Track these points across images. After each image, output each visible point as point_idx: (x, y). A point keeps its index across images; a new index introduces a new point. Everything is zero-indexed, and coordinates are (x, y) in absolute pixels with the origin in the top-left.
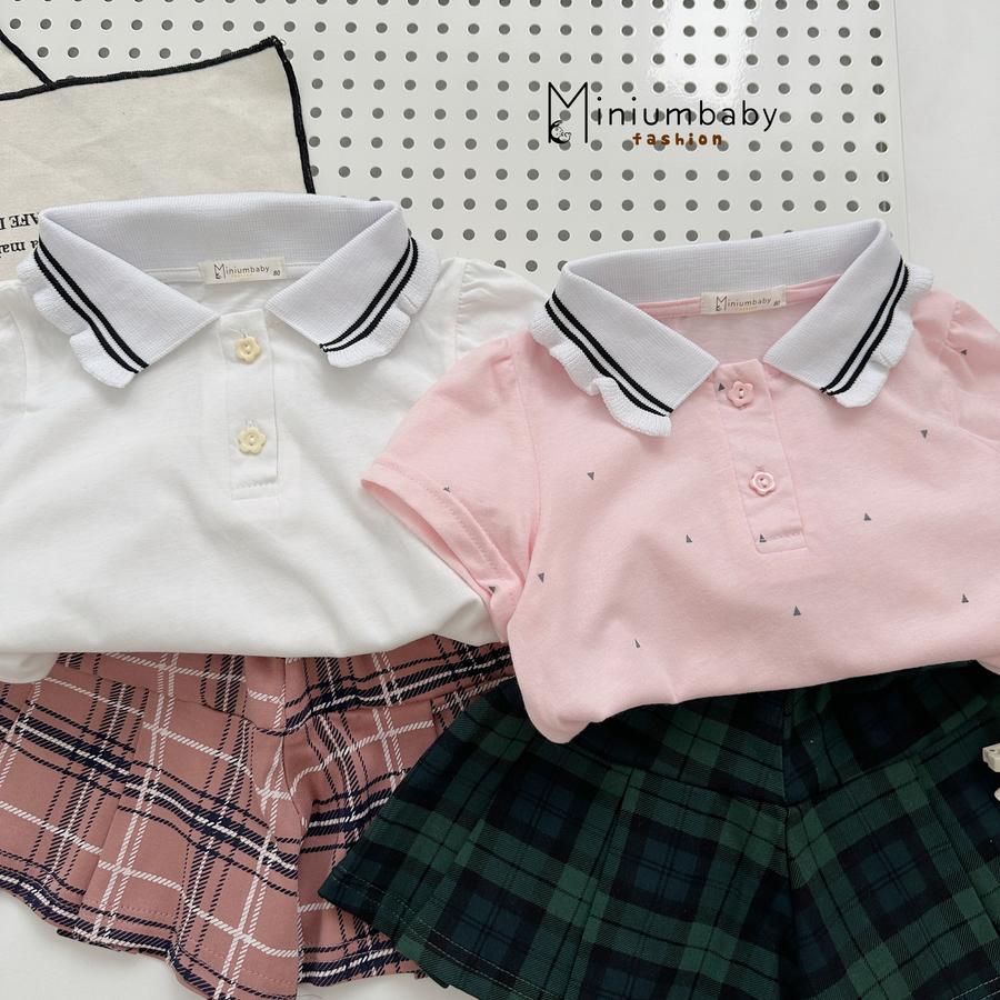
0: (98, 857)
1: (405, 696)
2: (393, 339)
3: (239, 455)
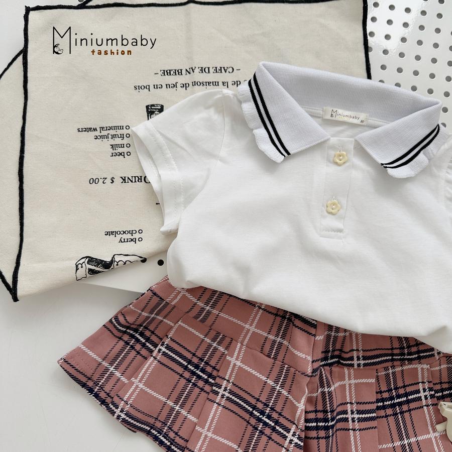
0: (196, 424)
1: (365, 365)
2: (419, 169)
3: (326, 214)
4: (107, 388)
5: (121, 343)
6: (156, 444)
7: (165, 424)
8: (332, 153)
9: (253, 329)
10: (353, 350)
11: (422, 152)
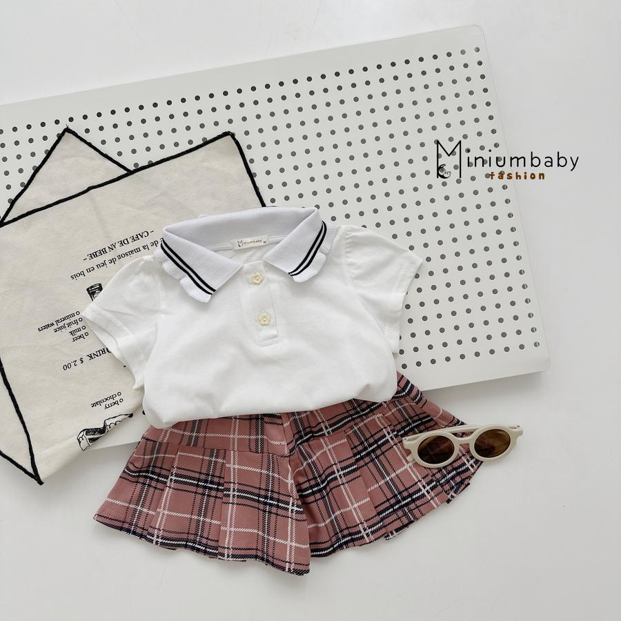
0: (220, 526)
1: (333, 431)
2: (320, 266)
3: (260, 326)
4: (141, 524)
5: (139, 486)
6: (194, 553)
7: (196, 535)
8: (249, 276)
9: (236, 436)
10: (320, 423)
11: (318, 251)
